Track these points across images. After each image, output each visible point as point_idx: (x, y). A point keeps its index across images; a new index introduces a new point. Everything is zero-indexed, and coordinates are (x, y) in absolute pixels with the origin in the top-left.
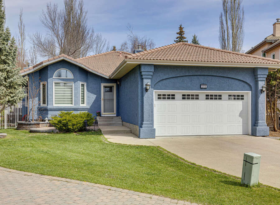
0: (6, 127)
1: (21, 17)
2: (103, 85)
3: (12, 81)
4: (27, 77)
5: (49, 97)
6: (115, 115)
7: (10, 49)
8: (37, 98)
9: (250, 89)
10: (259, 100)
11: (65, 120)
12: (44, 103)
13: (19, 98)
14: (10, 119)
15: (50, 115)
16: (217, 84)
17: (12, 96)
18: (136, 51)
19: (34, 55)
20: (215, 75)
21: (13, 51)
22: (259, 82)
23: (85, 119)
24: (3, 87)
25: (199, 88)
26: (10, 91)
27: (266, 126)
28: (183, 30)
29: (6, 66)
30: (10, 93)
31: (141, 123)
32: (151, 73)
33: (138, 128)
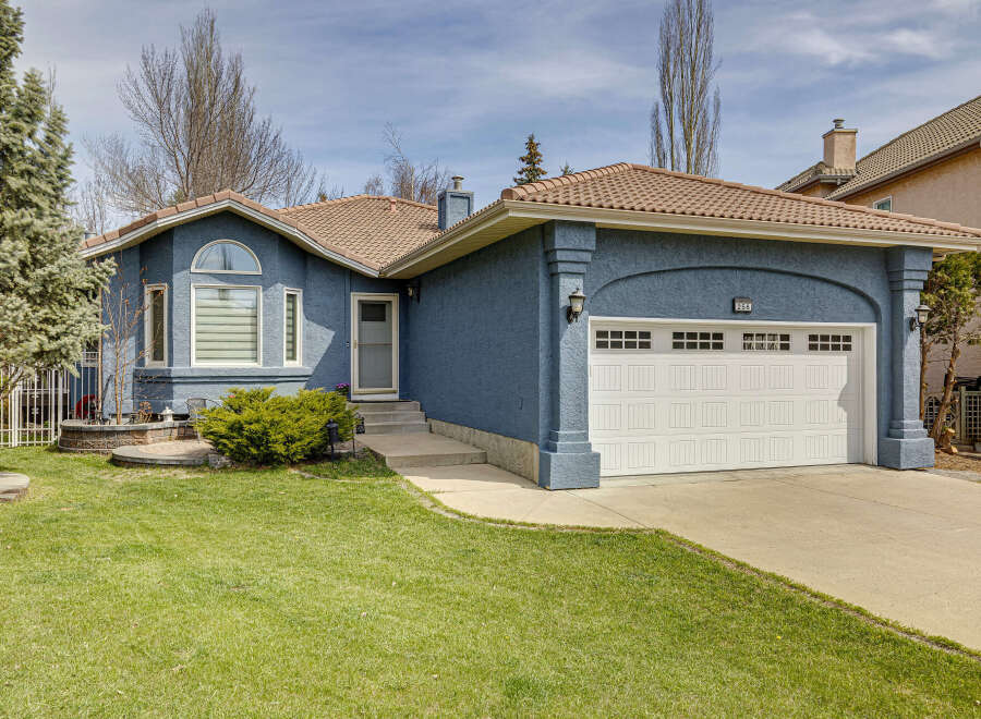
0: (15, 441)
2: (356, 298)
3: (51, 274)
4: (111, 261)
5: (178, 336)
6: (396, 397)
8: (133, 339)
9: (872, 316)
10: (905, 353)
11: (257, 421)
12: (158, 355)
14: (40, 411)
15: (181, 399)
16: (782, 297)
17: (52, 333)
18: (448, 195)
19: (96, 207)
20: (777, 267)
22: (906, 295)
23: (328, 416)
24: (19, 298)
25: (730, 309)
26: (46, 314)
27: (923, 436)
28: (539, 150)
29: (28, 216)
30: (46, 320)
31: (550, 433)
32: (587, 257)
33: (534, 452)
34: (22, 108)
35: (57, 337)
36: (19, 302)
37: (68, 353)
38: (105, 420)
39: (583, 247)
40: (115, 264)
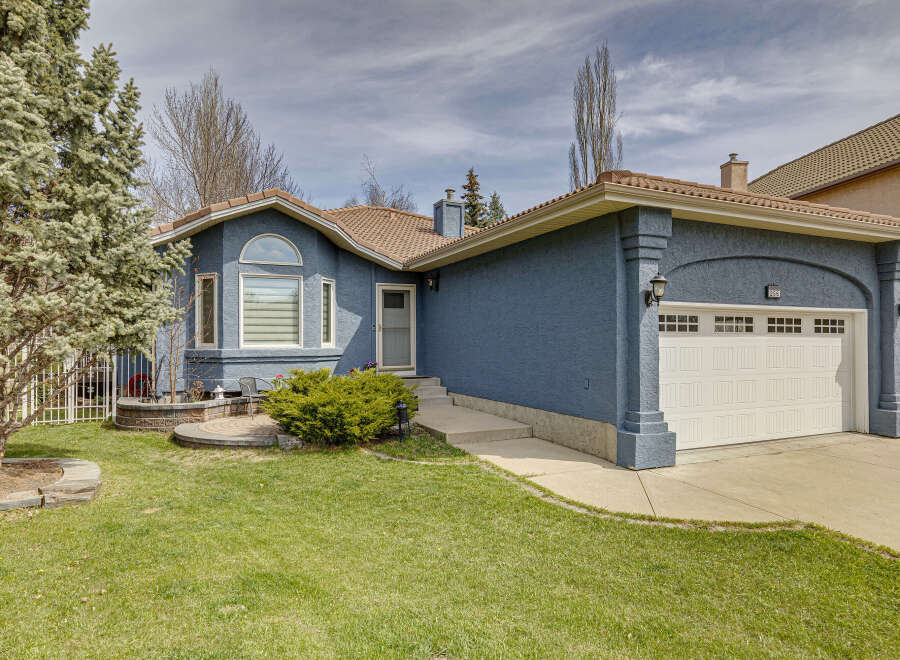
2: (380, 287)
3: (127, 254)
4: (187, 242)
5: (228, 321)
6: (413, 373)
8: (185, 323)
9: (864, 302)
10: (895, 335)
11: (331, 404)
12: (208, 339)
14: (86, 389)
15: (231, 378)
16: (801, 285)
17: (128, 316)
18: (444, 204)
20: (799, 258)
22: (896, 284)
24: (92, 279)
25: (763, 295)
26: (120, 296)
29: (103, 191)
30: (119, 304)
31: (627, 413)
32: (663, 243)
33: (611, 433)
34: (94, 80)
35: (133, 321)
36: (92, 282)
37: (145, 338)
38: (158, 398)
39: (661, 234)
40: (191, 246)
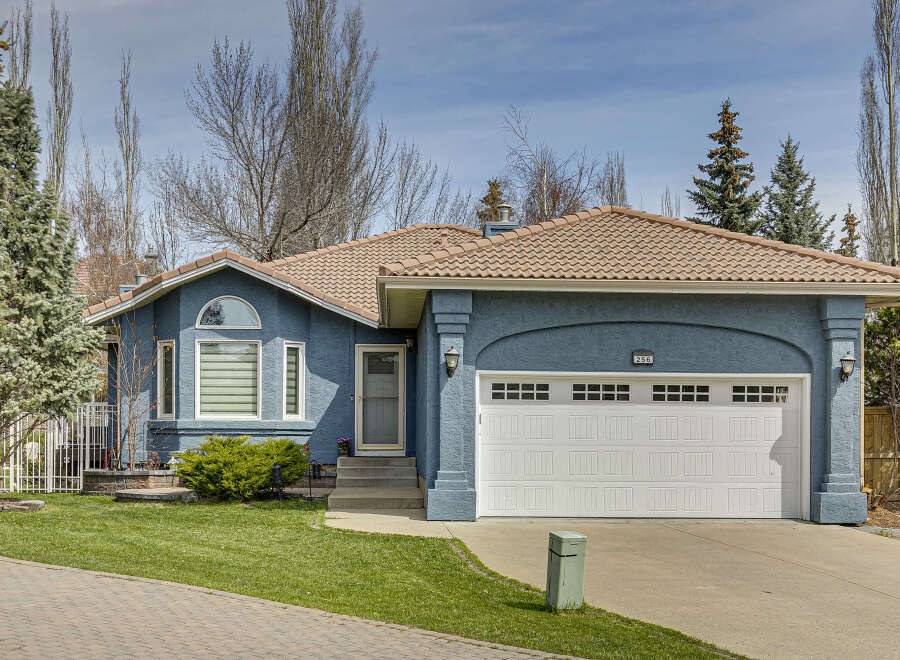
0: (50, 488)
1: (124, 87)
2: (360, 349)
3: (57, 342)
5: (183, 390)
6: (403, 453)
7: (52, 245)
8: (148, 392)
9: (806, 366)
11: (215, 462)
12: (168, 409)
13: (78, 394)
14: (63, 460)
16: (691, 349)
17: (57, 388)
20: (680, 320)
21: (61, 252)
22: (835, 345)
23: (276, 459)
25: (628, 362)
26: (53, 373)
27: (856, 490)
32: (464, 319)
35: (61, 390)
36: (33, 363)
39: (460, 311)
